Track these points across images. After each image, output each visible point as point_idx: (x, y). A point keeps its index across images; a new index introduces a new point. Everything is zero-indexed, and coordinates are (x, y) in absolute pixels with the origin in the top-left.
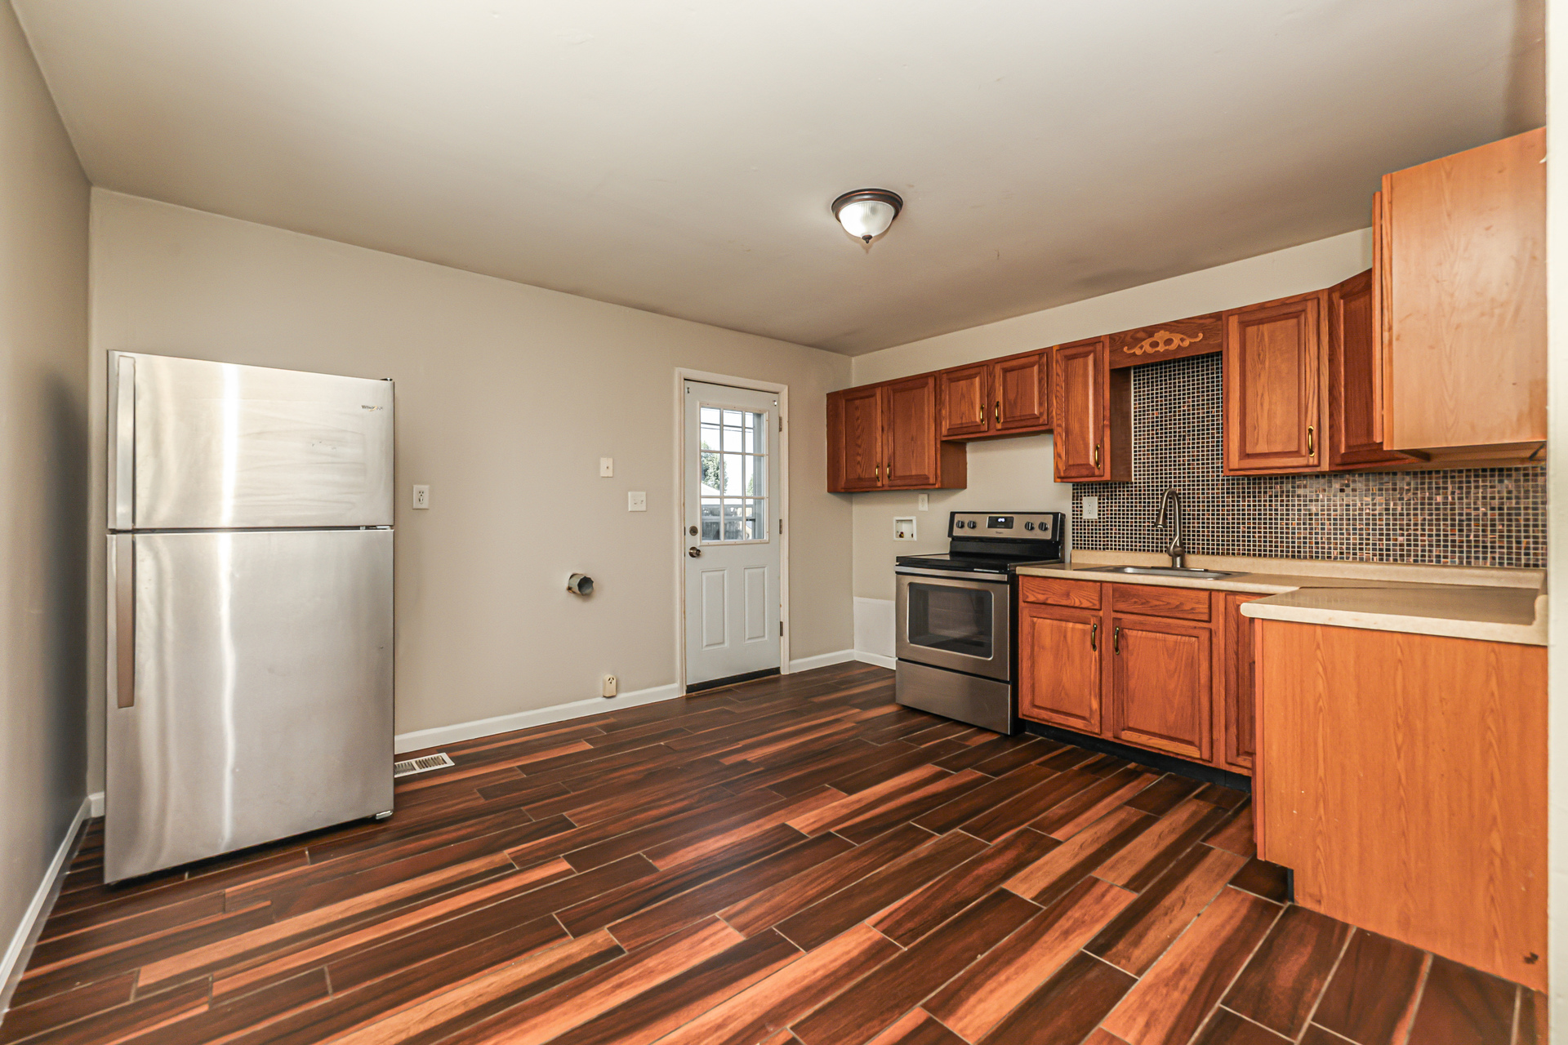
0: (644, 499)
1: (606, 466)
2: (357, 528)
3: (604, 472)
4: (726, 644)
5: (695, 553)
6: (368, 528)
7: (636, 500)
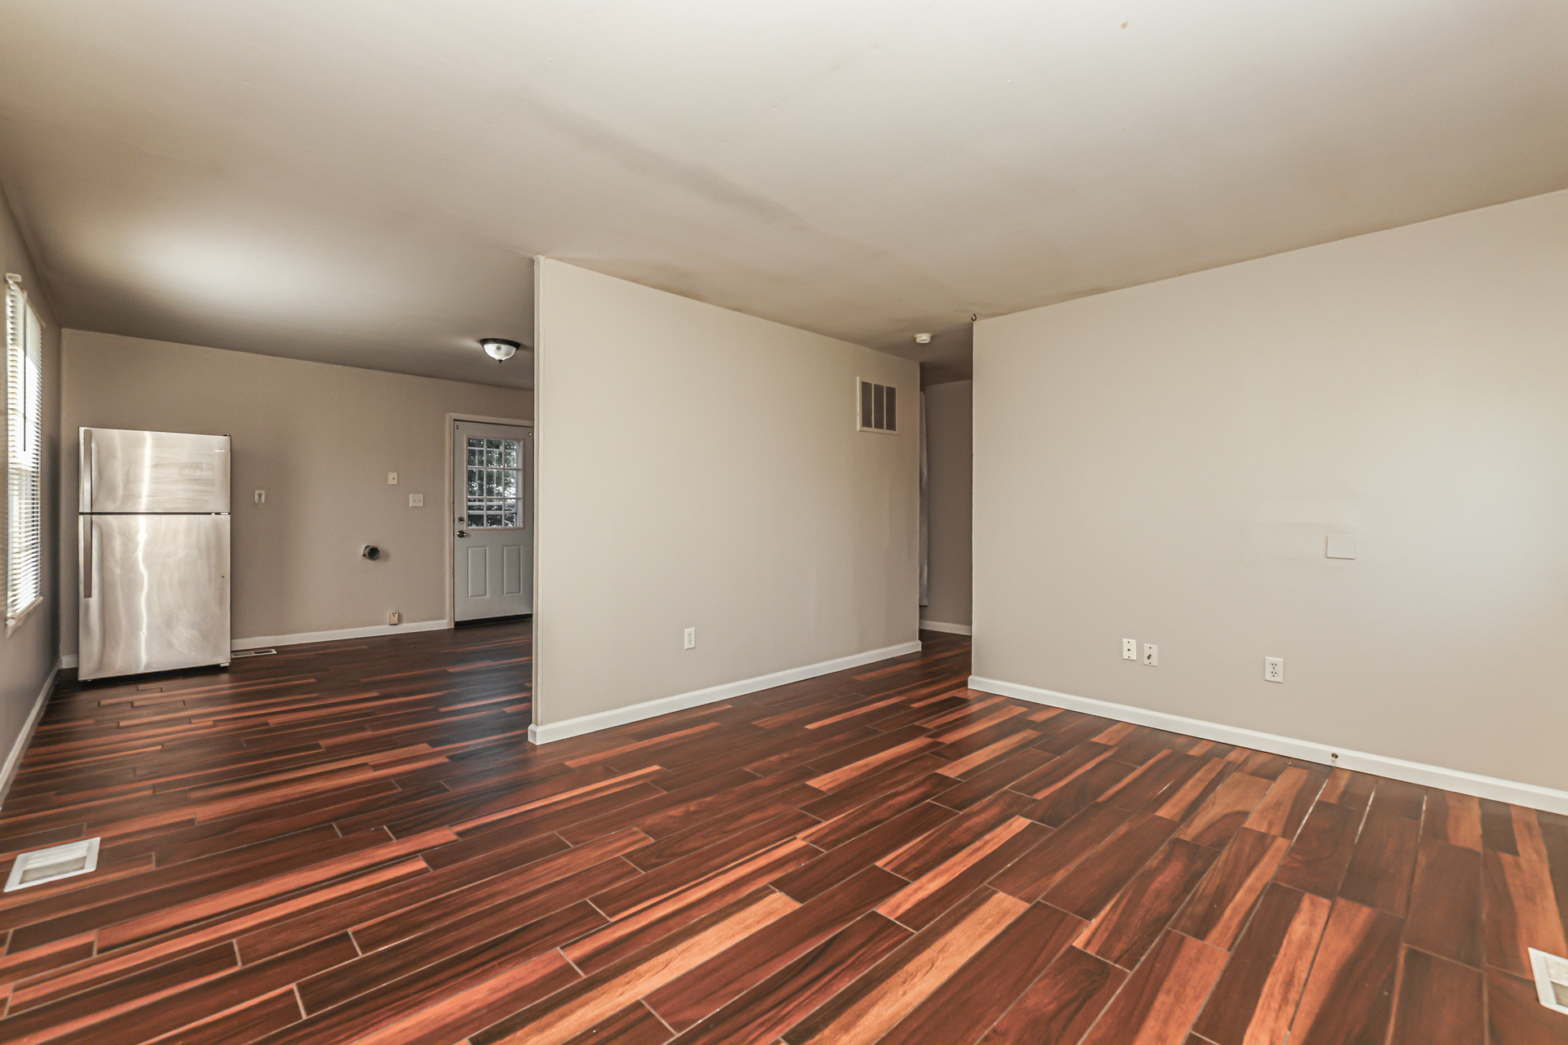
0: (422, 498)
1: (392, 478)
2: (210, 514)
3: (391, 482)
4: (488, 595)
5: (462, 534)
6: (216, 514)
7: (415, 500)
